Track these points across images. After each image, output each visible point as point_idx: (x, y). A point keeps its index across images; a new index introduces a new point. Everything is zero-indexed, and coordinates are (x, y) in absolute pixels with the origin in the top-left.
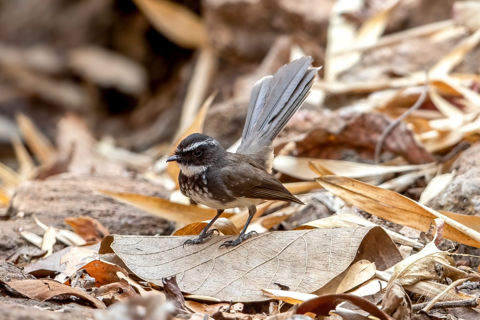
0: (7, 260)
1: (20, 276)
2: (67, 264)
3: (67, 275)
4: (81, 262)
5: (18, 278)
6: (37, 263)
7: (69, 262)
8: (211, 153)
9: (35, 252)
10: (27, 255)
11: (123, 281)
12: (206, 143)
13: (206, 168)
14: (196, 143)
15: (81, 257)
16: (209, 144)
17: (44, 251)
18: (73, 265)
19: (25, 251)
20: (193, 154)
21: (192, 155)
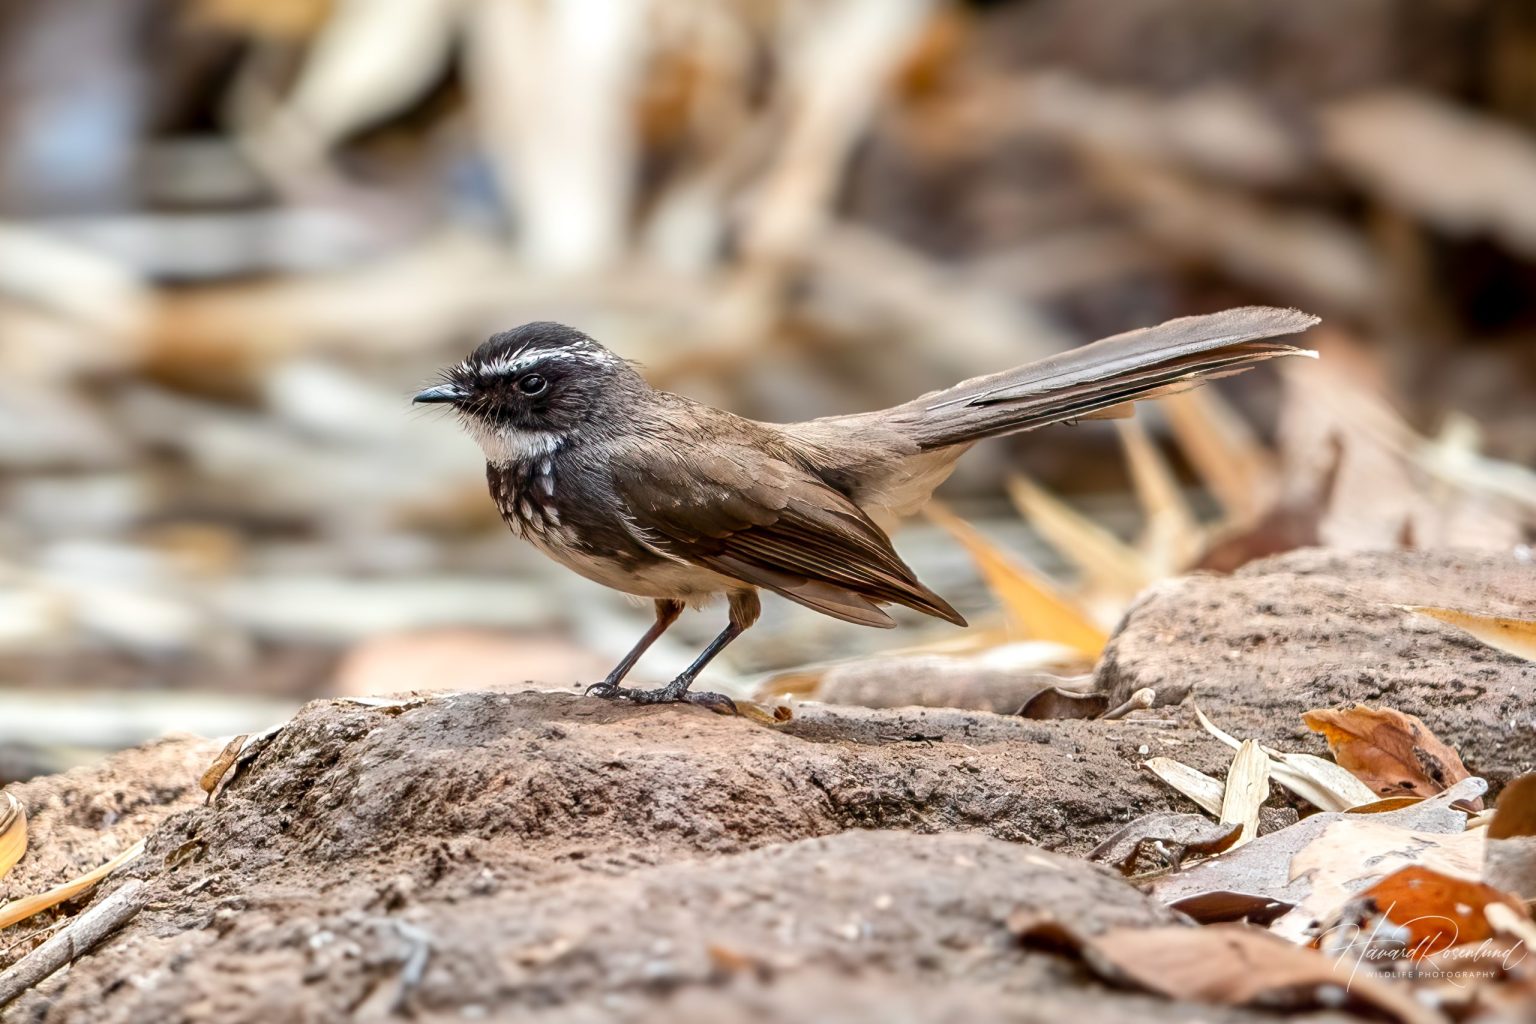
0: (1095, 857)
1: (1141, 915)
2: (1313, 877)
3: (1313, 915)
4: (1363, 870)
5: (1132, 924)
6: (1200, 872)
7: (1323, 872)
8: (579, 391)
9: (1194, 830)
10: (1167, 843)
11: (1508, 938)
12: (568, 355)
13: (560, 440)
14: (531, 351)
15: (1362, 852)
16: (578, 362)
17: (1226, 827)
18: (1337, 880)
19: (1158, 826)
20: (515, 386)
21: (512, 392)
